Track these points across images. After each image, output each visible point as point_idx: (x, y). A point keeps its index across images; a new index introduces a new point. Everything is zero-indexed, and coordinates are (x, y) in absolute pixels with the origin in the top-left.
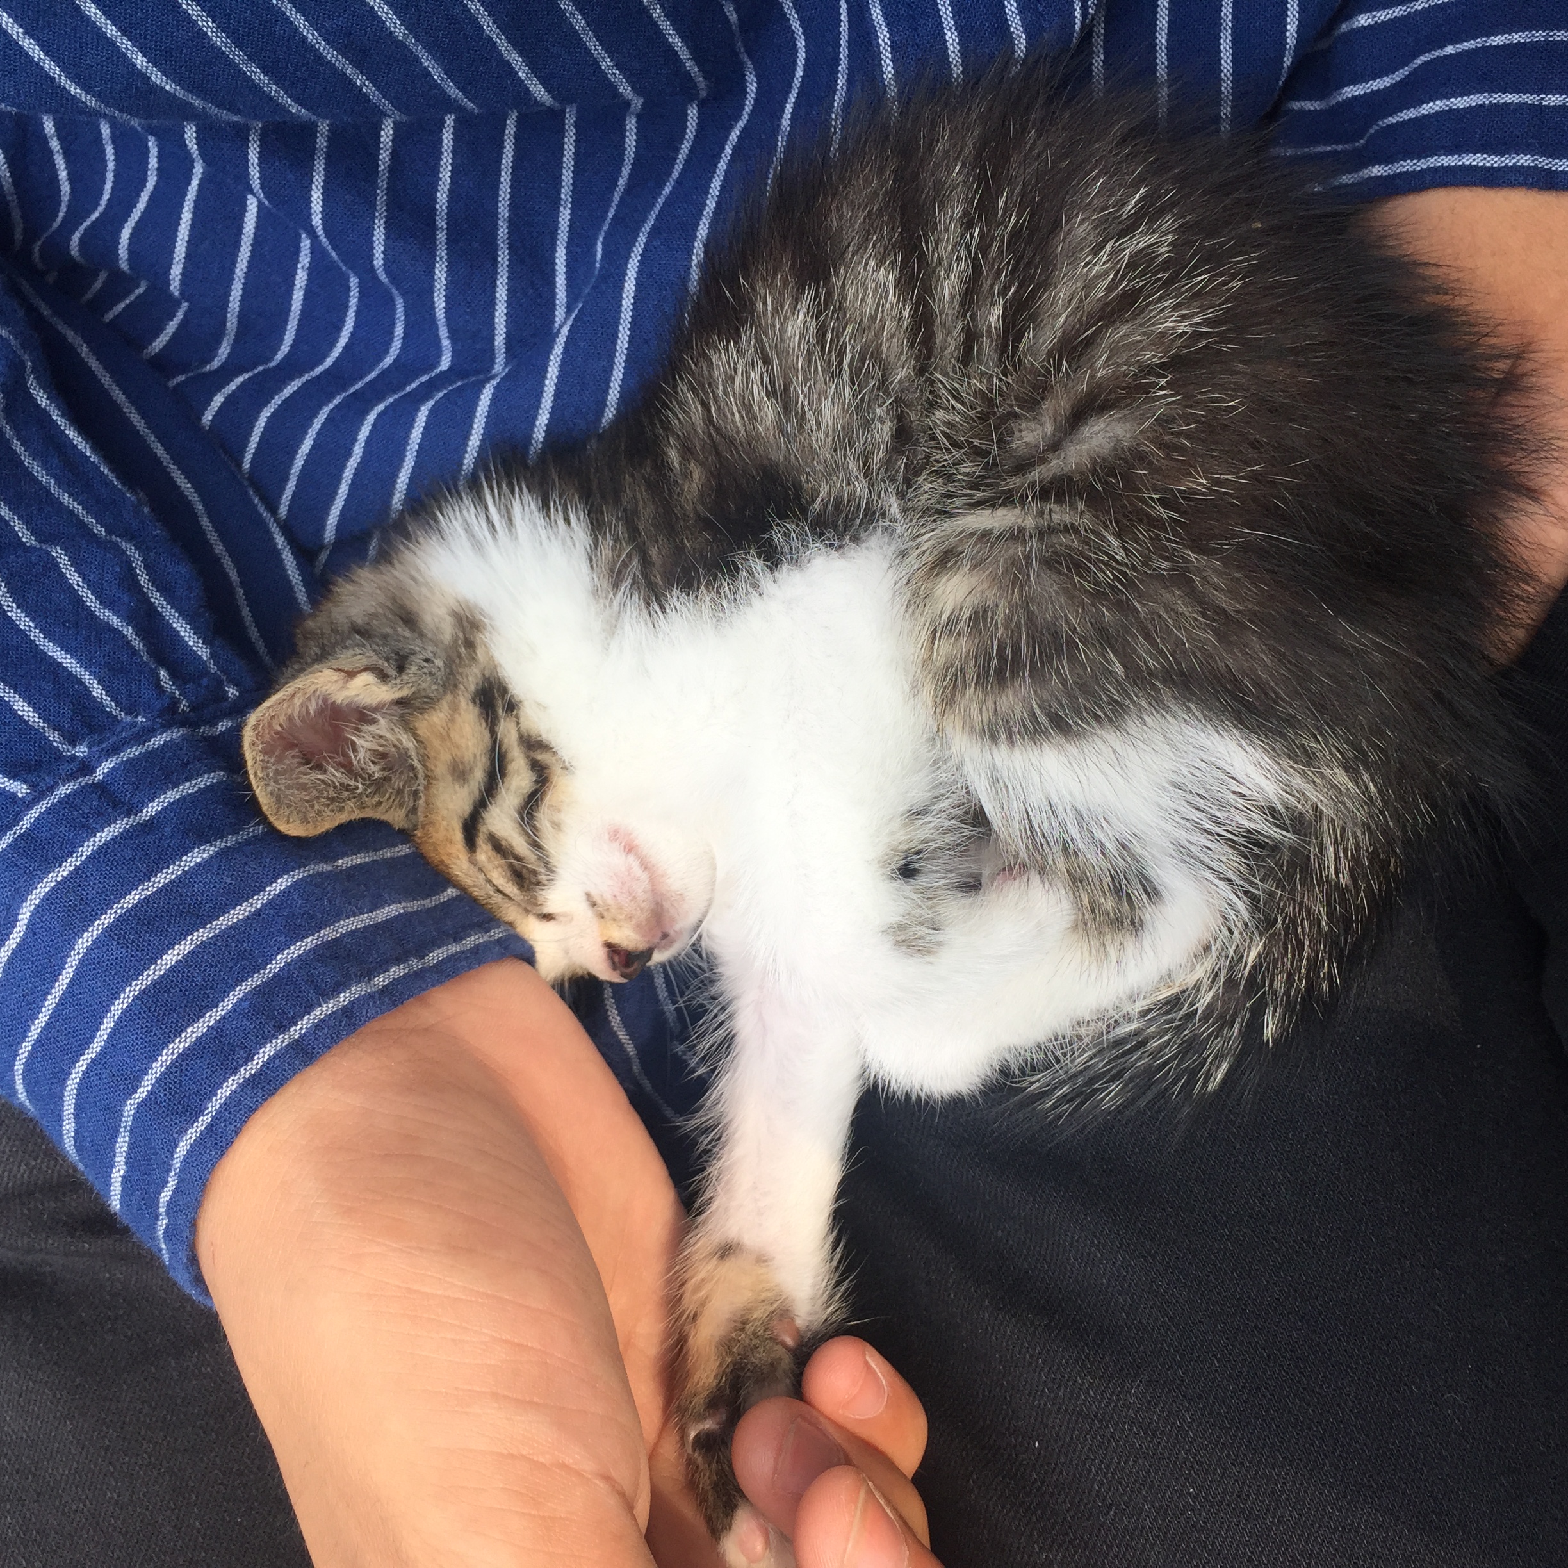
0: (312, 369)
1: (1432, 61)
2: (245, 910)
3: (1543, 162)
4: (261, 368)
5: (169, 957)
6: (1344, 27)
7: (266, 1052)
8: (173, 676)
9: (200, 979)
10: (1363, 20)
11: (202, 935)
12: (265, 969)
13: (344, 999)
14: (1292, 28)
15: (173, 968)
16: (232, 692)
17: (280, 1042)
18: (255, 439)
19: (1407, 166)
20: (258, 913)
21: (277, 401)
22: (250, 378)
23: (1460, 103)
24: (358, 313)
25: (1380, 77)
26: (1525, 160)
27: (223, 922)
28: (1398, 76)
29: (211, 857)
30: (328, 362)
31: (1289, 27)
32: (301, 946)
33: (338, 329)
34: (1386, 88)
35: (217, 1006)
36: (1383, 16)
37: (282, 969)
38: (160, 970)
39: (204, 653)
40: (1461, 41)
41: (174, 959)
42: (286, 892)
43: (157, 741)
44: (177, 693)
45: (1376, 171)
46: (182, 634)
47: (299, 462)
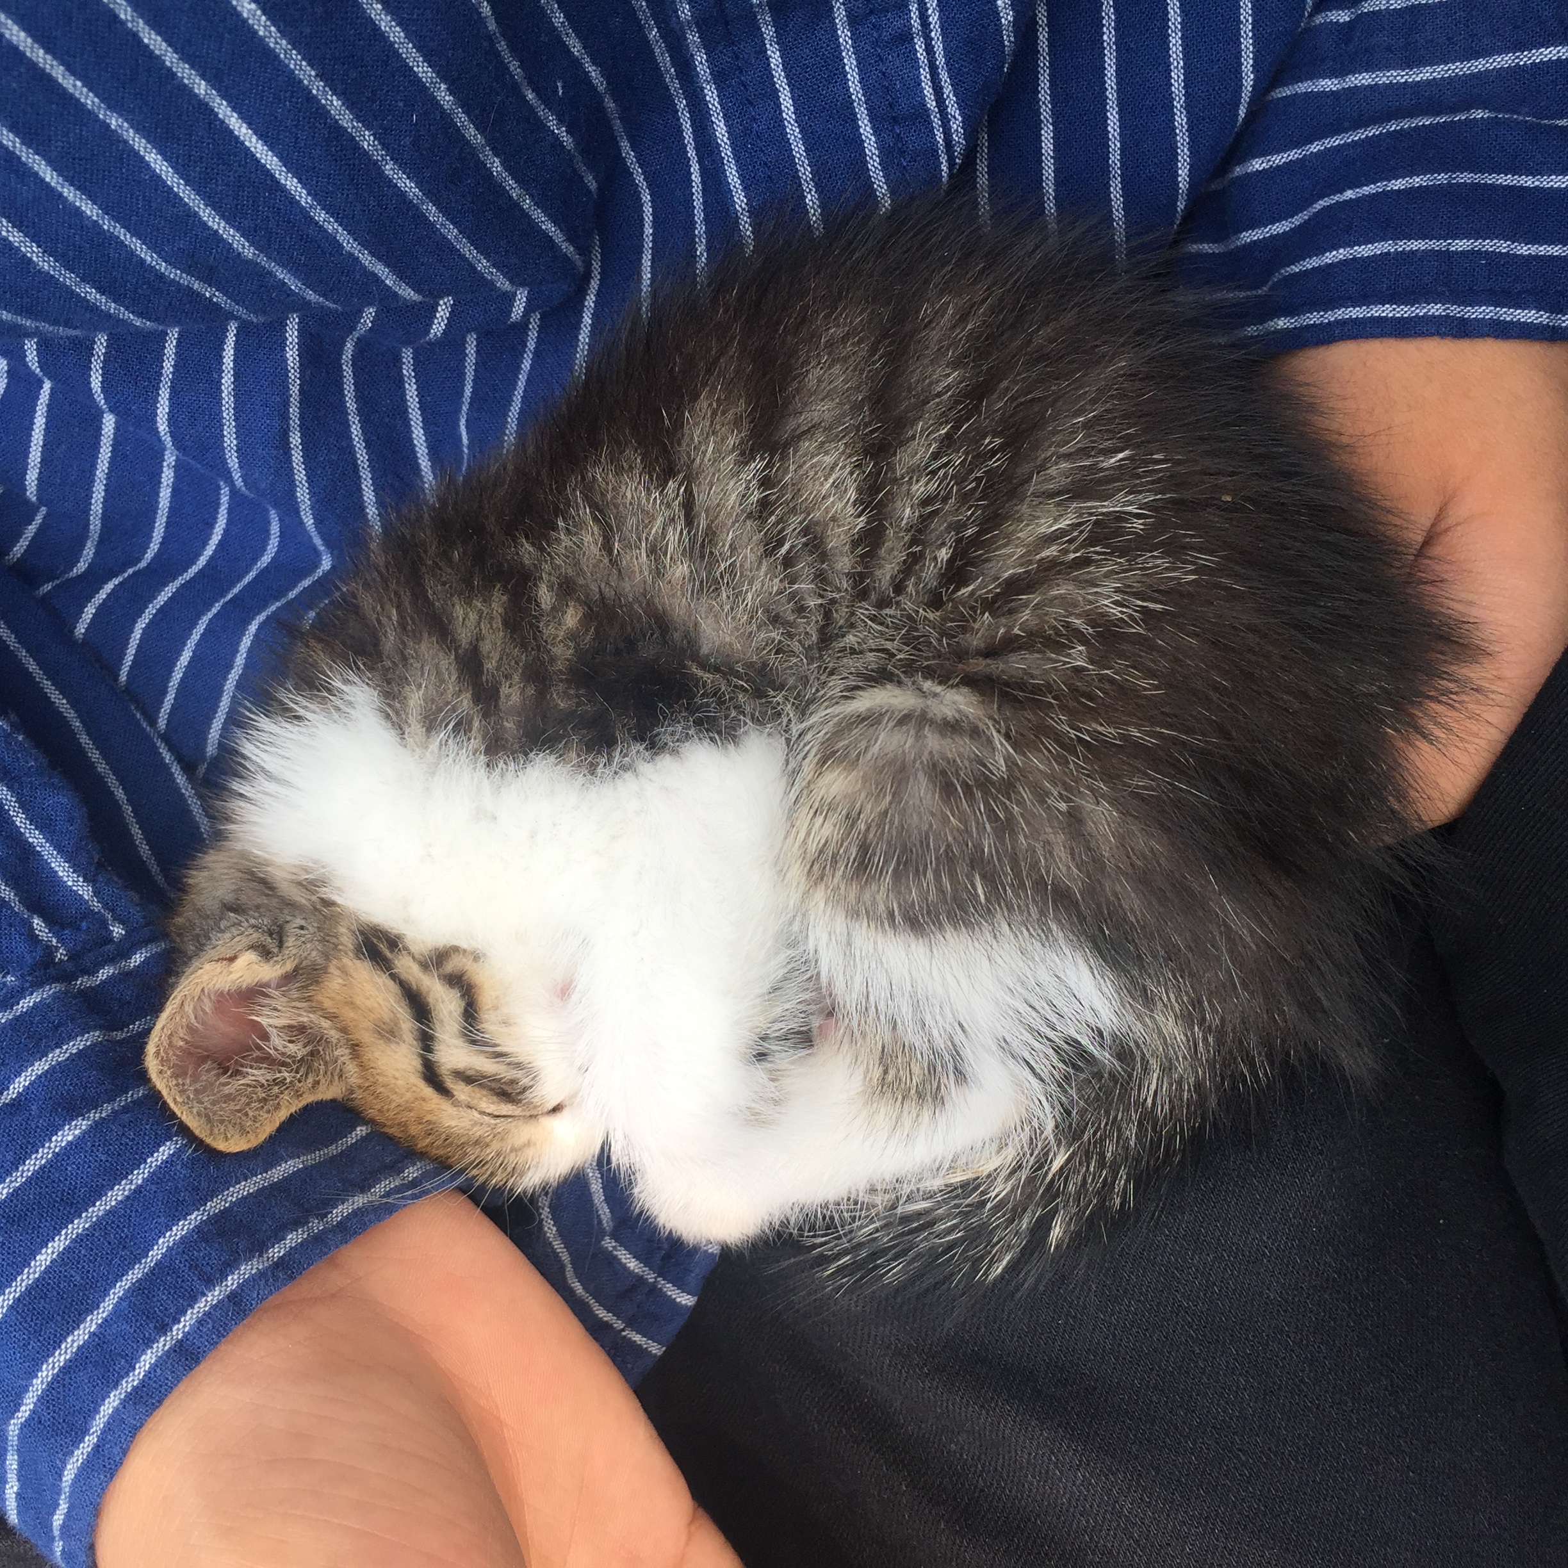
0: (185, 570)
1: (1330, 207)
2: (124, 1189)
3: (1455, 310)
4: (130, 571)
5: (43, 1257)
6: (1238, 171)
7: (147, 1360)
8: (50, 921)
9: (78, 1278)
10: (1258, 165)
11: (78, 1226)
12: (147, 1256)
13: (232, 1282)
14: (1183, 173)
15: (48, 1270)
16: (117, 931)
17: (163, 1344)
18: (131, 651)
19: (1314, 318)
20: (139, 1190)
21: (151, 611)
22: (121, 583)
23: (1365, 251)
24: (230, 511)
25: (1279, 221)
26: (1436, 309)
27: (99, 1209)
28: (1297, 220)
29: (84, 1133)
30: (202, 561)
31: (1180, 172)
32: (184, 1225)
33: (210, 524)
34: (1285, 233)
35: (98, 1307)
36: (1278, 159)
37: (164, 1255)
38: (35, 1272)
39: (85, 891)
40: (1360, 186)
41: (49, 1259)
42: (169, 1162)
43: (26, 1004)
44: (54, 940)
45: (1282, 323)
46: (61, 874)
47: (177, 675)
